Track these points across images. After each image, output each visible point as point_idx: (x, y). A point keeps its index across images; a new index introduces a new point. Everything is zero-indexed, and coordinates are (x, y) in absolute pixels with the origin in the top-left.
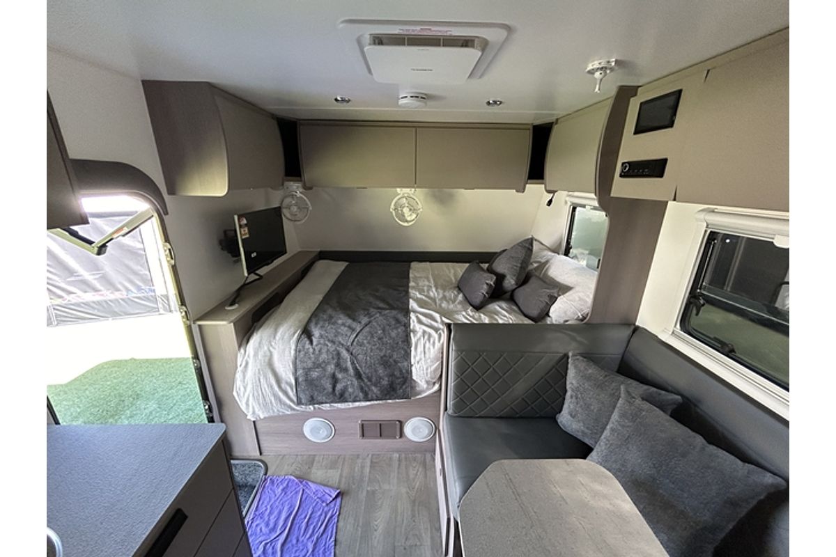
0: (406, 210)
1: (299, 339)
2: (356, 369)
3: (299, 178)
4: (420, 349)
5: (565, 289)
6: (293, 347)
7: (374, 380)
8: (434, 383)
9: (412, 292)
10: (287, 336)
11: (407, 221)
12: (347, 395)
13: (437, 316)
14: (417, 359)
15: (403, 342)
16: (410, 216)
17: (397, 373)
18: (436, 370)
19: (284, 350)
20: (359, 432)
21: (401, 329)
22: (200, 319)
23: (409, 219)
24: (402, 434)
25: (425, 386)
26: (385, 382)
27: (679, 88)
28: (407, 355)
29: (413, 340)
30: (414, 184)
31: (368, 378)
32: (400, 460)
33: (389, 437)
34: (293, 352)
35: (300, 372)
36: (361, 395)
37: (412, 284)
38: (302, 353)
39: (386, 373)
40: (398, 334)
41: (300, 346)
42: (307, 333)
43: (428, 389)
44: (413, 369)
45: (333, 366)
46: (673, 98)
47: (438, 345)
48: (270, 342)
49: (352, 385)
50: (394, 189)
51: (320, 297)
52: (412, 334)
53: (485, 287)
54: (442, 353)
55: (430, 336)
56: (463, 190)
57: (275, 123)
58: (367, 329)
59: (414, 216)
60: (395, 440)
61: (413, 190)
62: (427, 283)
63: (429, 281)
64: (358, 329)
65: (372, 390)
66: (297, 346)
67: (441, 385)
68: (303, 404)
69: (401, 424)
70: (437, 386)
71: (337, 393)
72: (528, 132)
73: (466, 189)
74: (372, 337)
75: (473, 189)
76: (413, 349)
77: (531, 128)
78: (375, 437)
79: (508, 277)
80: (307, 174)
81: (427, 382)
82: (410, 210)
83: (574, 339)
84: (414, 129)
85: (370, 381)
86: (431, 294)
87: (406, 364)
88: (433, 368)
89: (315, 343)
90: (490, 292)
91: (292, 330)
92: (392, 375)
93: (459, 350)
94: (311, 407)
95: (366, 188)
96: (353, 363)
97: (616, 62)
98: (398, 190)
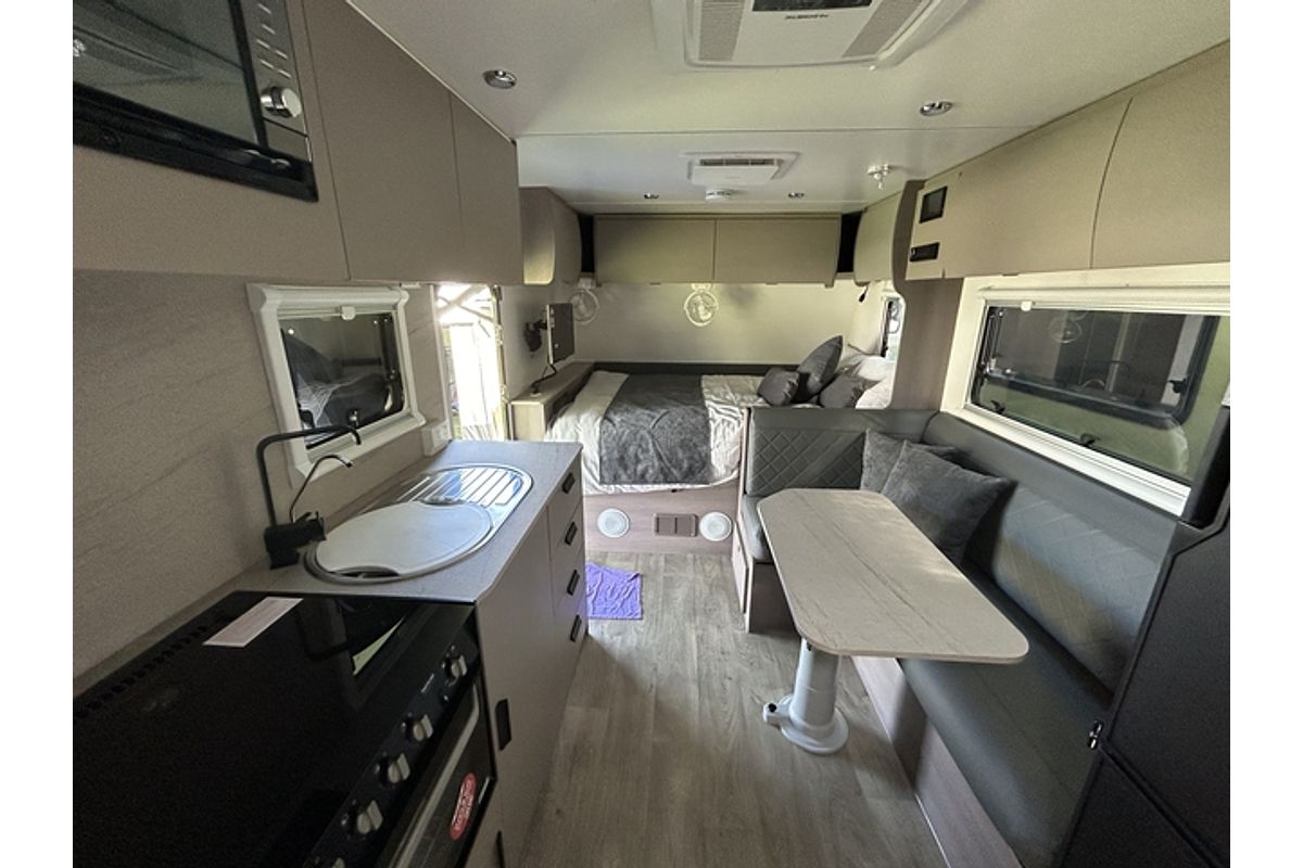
0: (701, 308)
1: (602, 422)
2: (656, 450)
3: (591, 274)
4: (720, 433)
5: (873, 383)
6: (598, 429)
7: (674, 461)
8: (732, 471)
9: (707, 396)
10: (590, 421)
11: (701, 321)
12: (647, 476)
13: (737, 409)
14: (717, 442)
15: (703, 427)
16: (705, 315)
17: (696, 456)
18: (735, 453)
19: (589, 432)
20: (653, 527)
21: (700, 417)
22: (515, 399)
23: (703, 318)
24: (697, 532)
25: (724, 471)
26: (685, 465)
27: (944, 185)
28: (707, 440)
29: (713, 426)
30: (712, 279)
31: (668, 459)
32: (695, 560)
33: (683, 534)
34: (598, 434)
35: (604, 451)
36: (661, 477)
37: (705, 390)
38: (606, 434)
39: (686, 455)
40: (697, 421)
41: (604, 428)
42: (606, 417)
43: (726, 476)
44: (713, 453)
45: (636, 447)
46: (941, 193)
47: (737, 430)
48: (576, 425)
49: (653, 466)
50: (688, 285)
51: (611, 399)
52: (711, 422)
53: (788, 385)
54: (741, 437)
55: (729, 423)
56: (764, 285)
57: (575, 218)
58: (667, 417)
59: (710, 315)
60: (689, 539)
61: (709, 285)
62: (722, 390)
63: (724, 388)
64: (658, 416)
65: (672, 473)
66: (601, 428)
67: (739, 472)
68: (606, 483)
69: (697, 519)
70: (735, 473)
71: (639, 473)
72: (836, 221)
73: (768, 284)
74: (672, 422)
75: (775, 284)
76: (712, 434)
77: (840, 216)
78: (671, 534)
79: (813, 375)
80: (600, 269)
81: (726, 467)
82: (706, 308)
83: (873, 420)
84: (713, 222)
85: (670, 462)
86: (728, 397)
87: (705, 448)
88: (733, 450)
89: (618, 425)
90: (794, 392)
91: (594, 417)
92: (691, 458)
93: (758, 427)
94: (612, 486)
95: (659, 284)
96: (654, 445)
97: (889, 167)
98: (693, 286)
